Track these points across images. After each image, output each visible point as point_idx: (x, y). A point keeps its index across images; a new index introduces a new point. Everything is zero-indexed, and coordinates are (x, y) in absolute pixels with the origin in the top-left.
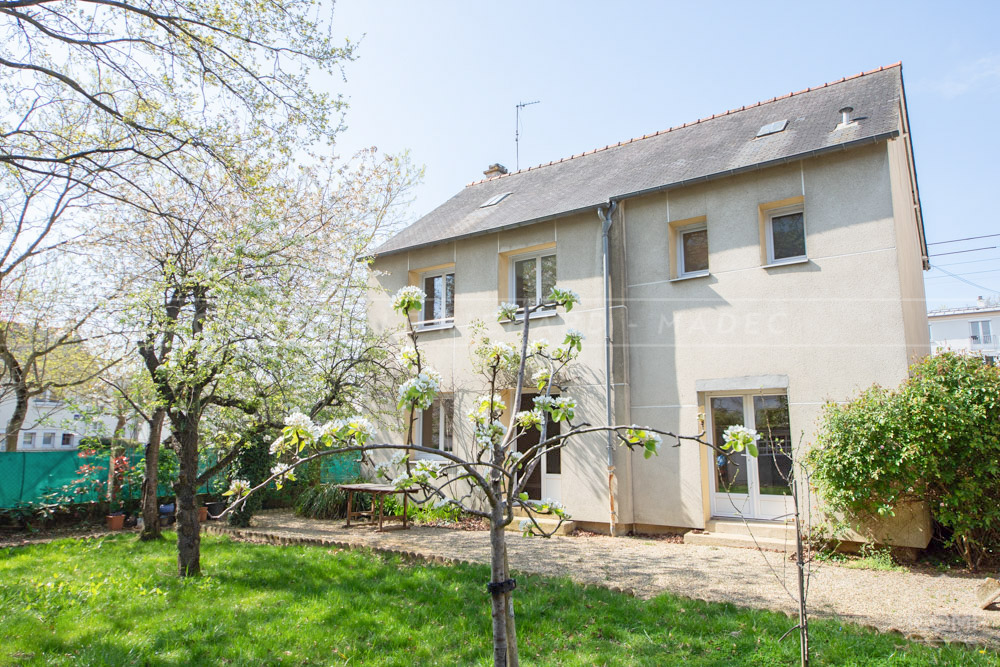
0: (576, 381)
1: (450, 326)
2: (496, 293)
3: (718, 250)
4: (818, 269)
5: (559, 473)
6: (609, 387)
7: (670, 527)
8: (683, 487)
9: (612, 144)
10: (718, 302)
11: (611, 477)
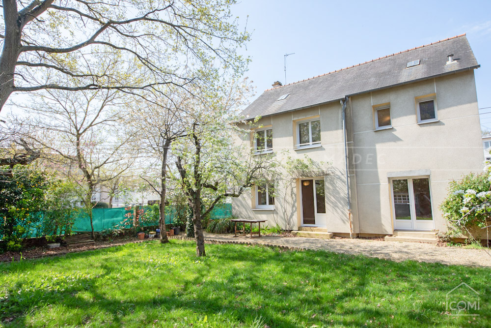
0: (332, 174)
1: (271, 152)
2: (292, 137)
3: (396, 117)
4: (444, 124)
5: (325, 213)
6: (348, 176)
7: (376, 234)
8: (382, 217)
9: (332, 71)
10: (396, 139)
11: (350, 214)
